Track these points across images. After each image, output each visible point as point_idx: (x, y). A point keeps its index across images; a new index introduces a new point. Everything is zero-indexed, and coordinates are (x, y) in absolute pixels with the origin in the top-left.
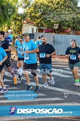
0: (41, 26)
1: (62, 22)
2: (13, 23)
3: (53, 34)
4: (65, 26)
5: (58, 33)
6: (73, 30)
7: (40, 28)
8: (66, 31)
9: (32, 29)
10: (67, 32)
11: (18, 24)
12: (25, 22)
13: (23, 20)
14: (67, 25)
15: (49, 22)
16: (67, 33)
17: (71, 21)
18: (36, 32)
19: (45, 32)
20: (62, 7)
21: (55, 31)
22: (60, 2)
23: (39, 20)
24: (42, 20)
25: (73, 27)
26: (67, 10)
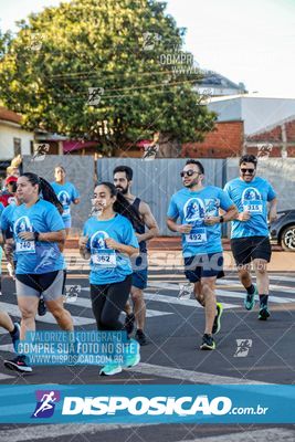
1: (125, 111)
3: (96, 156)
5: (113, 155)
6: (167, 138)
7: (43, 138)
8: (141, 144)
9: (15, 143)
15: (76, 115)
17: (160, 107)
18: (29, 153)
19: (65, 153)
20: (124, 55)
21: (101, 146)
22: (114, 39)
23: (40, 107)
24: (49, 108)
25: (168, 129)
26: (140, 65)
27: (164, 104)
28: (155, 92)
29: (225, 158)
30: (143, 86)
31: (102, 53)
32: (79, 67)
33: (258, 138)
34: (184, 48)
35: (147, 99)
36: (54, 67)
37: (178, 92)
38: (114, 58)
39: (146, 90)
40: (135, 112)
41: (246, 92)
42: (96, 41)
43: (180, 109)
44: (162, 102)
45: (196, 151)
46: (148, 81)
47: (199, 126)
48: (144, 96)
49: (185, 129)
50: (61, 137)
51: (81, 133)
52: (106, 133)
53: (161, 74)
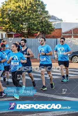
0: (10, 31)
1: (30, 26)
3: (23, 38)
4: (34, 30)
5: (27, 38)
6: (42, 33)
7: (9, 33)
8: (35, 35)
9: (1, 35)
10: (36, 36)
14: (36, 28)
15: (18, 27)
17: (40, 25)
18: (5, 37)
19: (14, 37)
20: (30, 11)
21: (24, 35)
22: (28, 7)
23: (8, 25)
24: (10, 25)
25: (42, 31)
26: (35, 14)
27: (41, 24)
28: (38, 21)
29: (57, 38)
30: (35, 20)
31: (24, 11)
32: (18, 15)
33: (65, 33)
34: (46, 10)
35: (36, 23)
36: (12, 15)
37: (44, 21)
38: (27, 12)
39: (36, 20)
40: (33, 26)
41: (62, 21)
42: (23, 8)
43: (45, 26)
44: (40, 24)
45: (49, 36)
46: (37, 18)
47: (50, 30)
48: (35, 22)
49: (46, 31)
50: (13, 33)
51: (19, 32)
52: (25, 32)
53: (40, 16)
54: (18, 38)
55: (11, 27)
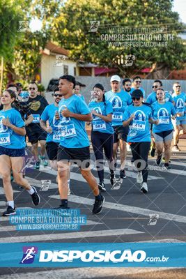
0: (85, 60)
1: (135, 50)
2: (19, 55)
4: (143, 59)
6: (161, 67)
7: (82, 66)
8: (144, 71)
9: (65, 69)
10: (147, 73)
11: (30, 56)
12: (47, 51)
13: (41, 48)
14: (148, 55)
16: (147, 76)
20: (135, 14)
21: (119, 71)
22: (129, 3)
23: (81, 46)
24: (86, 47)
25: (162, 61)
26: (145, 20)
31: (121, 12)
32: (105, 22)
40: (141, 50)
42: (117, 5)
45: (179, 75)
47: (182, 60)
49: (173, 61)
50: (93, 65)
51: (106, 63)
52: (122, 63)
53: (158, 26)
54: (104, 78)
55: (88, 50)
